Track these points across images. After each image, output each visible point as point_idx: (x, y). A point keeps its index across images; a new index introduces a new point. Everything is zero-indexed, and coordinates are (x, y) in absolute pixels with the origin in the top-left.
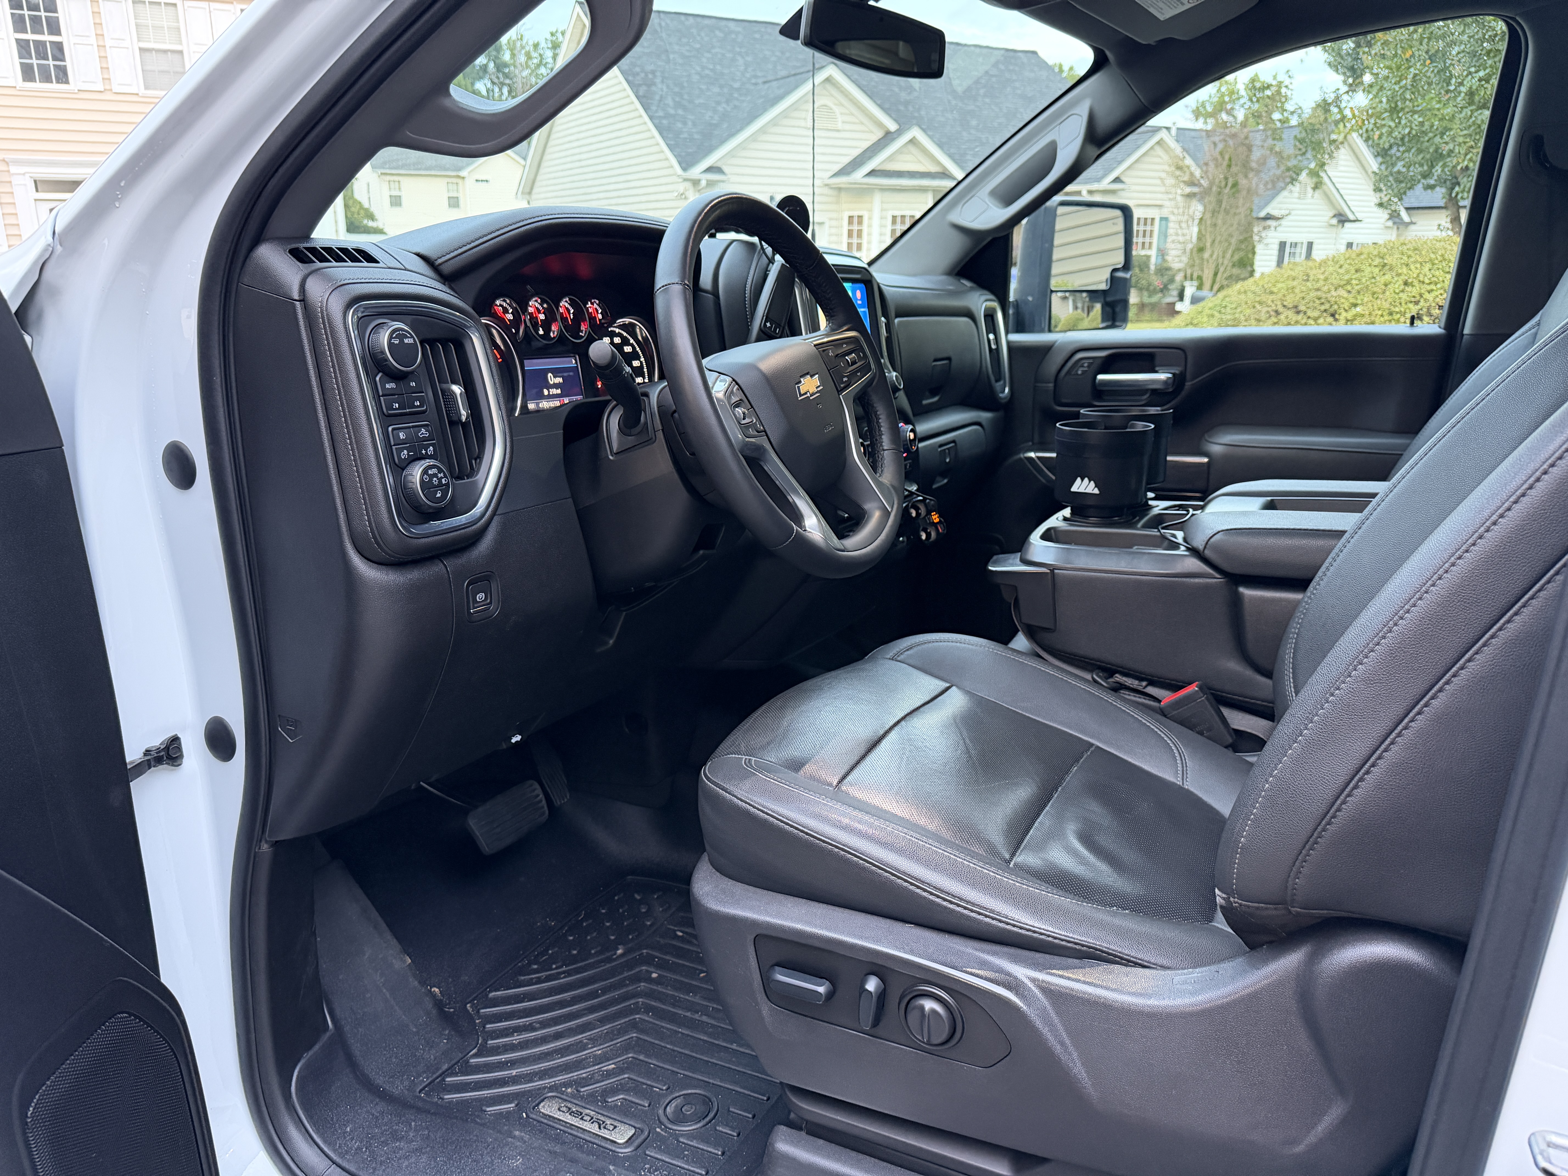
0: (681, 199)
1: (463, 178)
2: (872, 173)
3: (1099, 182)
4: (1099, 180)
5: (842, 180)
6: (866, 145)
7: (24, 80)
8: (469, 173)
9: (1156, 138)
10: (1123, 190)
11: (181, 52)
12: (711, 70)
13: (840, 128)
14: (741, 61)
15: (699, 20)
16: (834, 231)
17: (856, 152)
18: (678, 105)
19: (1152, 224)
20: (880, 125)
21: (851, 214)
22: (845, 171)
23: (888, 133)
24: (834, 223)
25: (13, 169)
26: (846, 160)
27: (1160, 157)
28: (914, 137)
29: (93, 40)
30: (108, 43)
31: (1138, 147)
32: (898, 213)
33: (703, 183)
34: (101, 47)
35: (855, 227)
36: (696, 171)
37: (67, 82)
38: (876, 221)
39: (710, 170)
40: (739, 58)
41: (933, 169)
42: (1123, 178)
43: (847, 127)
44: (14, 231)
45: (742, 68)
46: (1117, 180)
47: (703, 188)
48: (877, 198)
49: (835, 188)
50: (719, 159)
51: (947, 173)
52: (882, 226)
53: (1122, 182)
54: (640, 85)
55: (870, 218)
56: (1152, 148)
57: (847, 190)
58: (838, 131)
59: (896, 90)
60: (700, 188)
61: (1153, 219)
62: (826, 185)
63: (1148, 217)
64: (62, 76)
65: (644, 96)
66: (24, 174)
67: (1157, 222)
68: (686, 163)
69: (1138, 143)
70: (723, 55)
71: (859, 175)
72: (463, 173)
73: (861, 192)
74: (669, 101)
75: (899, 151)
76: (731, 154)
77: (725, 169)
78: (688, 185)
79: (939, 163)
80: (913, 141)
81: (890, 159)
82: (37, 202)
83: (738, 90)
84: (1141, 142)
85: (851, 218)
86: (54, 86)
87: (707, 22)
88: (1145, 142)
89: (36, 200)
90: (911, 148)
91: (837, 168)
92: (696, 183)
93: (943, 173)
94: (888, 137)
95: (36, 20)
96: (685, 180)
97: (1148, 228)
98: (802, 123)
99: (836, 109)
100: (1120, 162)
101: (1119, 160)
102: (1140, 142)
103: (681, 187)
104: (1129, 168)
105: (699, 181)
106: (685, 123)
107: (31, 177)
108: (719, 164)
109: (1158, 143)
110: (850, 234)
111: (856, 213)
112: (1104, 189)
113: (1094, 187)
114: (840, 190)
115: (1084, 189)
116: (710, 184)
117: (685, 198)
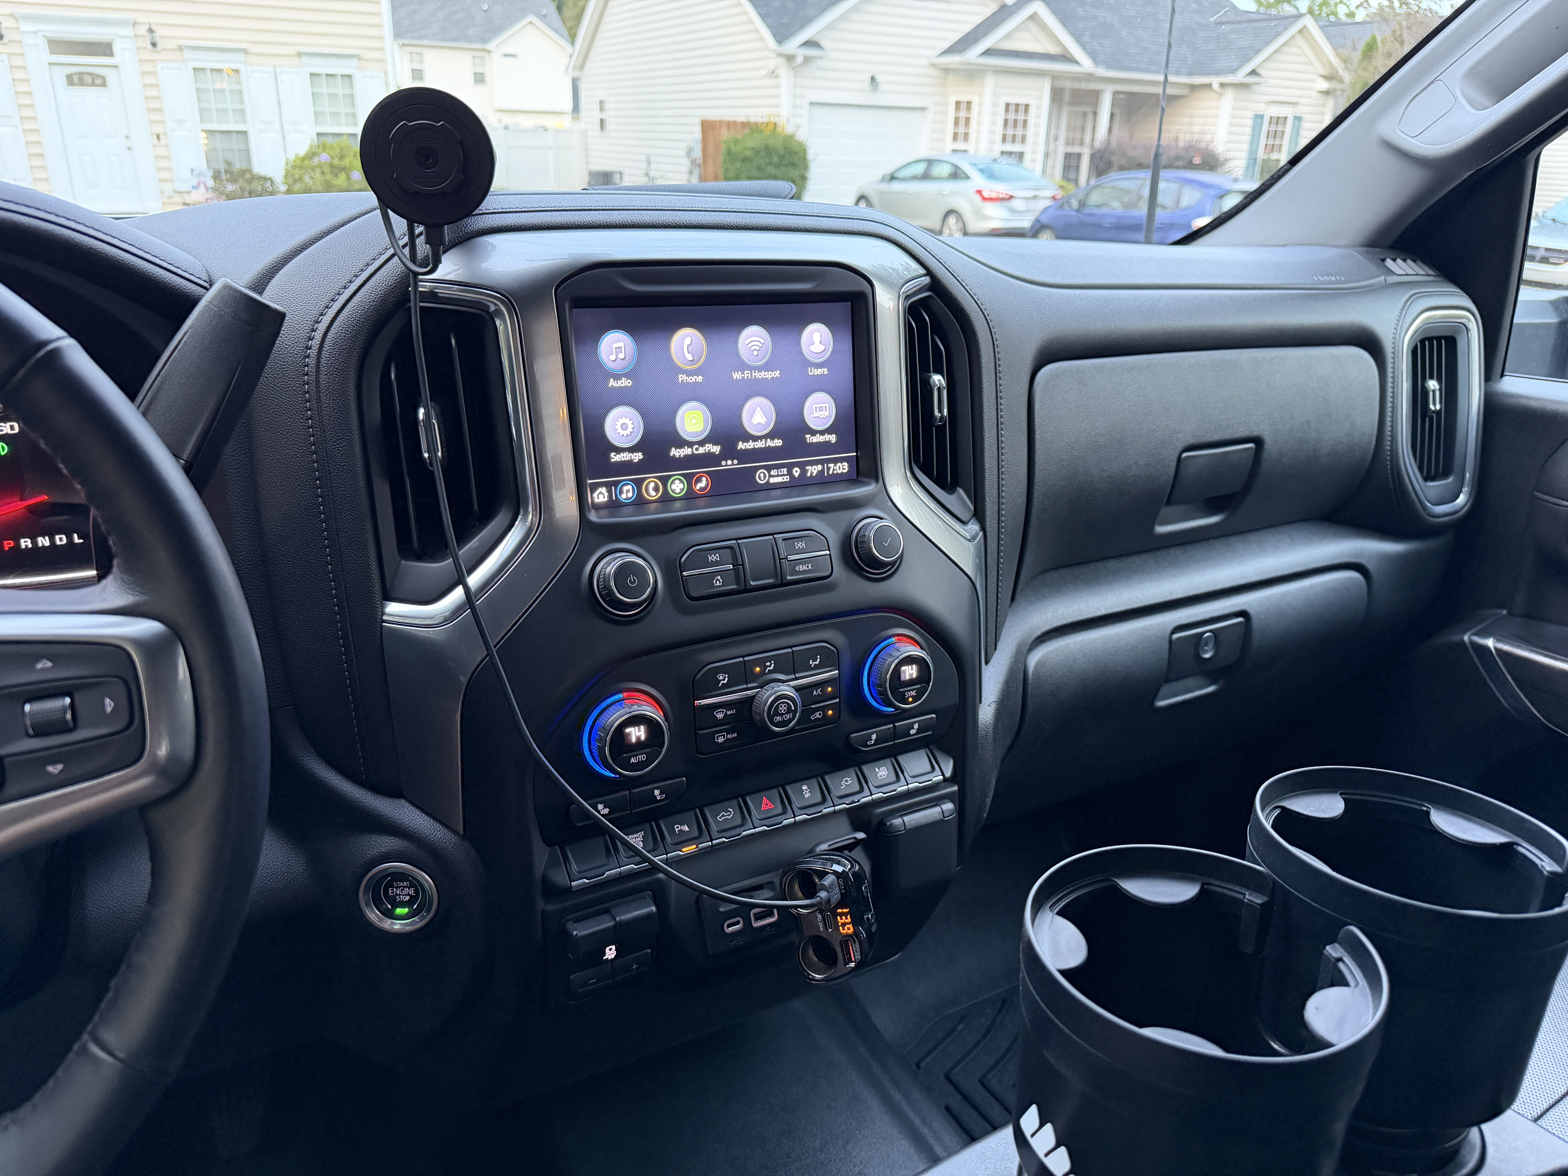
0: (771, 77)
1: (489, 52)
2: (988, 52)
3: (1234, 73)
4: (1233, 71)
5: (954, 60)
6: (979, 19)
8: (497, 46)
9: (1298, 26)
10: (1258, 84)
16: (938, 118)
17: (967, 28)
19: (1285, 123)
21: (959, 98)
22: (955, 48)
23: (1005, 7)
24: (940, 109)
25: (25, 27)
26: (956, 36)
27: (1300, 47)
28: (1035, 13)
31: (1278, 35)
32: (1013, 100)
33: (800, 60)
35: (963, 114)
36: (792, 45)
38: (987, 110)
39: (808, 44)
41: (1053, 50)
42: (1259, 71)
44: (26, 101)
46: (1253, 73)
47: (799, 65)
48: (990, 81)
49: (941, 69)
50: (818, 33)
51: (1068, 56)
52: (994, 114)
53: (1258, 75)
55: (980, 105)
56: (1293, 37)
57: (955, 71)
60: (795, 65)
61: (1286, 118)
62: (933, 65)
63: (1281, 116)
66: (36, 32)
67: (1290, 122)
68: (781, 37)
69: (1278, 30)
71: (973, 54)
72: (491, 46)
73: (972, 74)
75: (1017, 29)
76: (831, 27)
77: (824, 43)
78: (781, 61)
79: (1060, 44)
80: (1033, 17)
81: (1007, 37)
82: (52, 67)
84: (1282, 29)
85: (958, 103)
88: (1286, 29)
89: (50, 64)
90: (1031, 25)
91: (946, 45)
92: (790, 58)
93: (1066, 55)
94: (1005, 12)
96: (776, 55)
97: (1280, 128)
100: (1258, 51)
101: (1257, 48)
102: (1280, 29)
103: (772, 64)
104: (1267, 59)
105: (795, 56)
107: (44, 36)
108: (816, 39)
109: (1300, 31)
110: (957, 121)
111: (964, 98)
112: (1239, 82)
113: (1229, 79)
114: (947, 70)
115: (1215, 81)
116: (807, 60)
117: (777, 77)
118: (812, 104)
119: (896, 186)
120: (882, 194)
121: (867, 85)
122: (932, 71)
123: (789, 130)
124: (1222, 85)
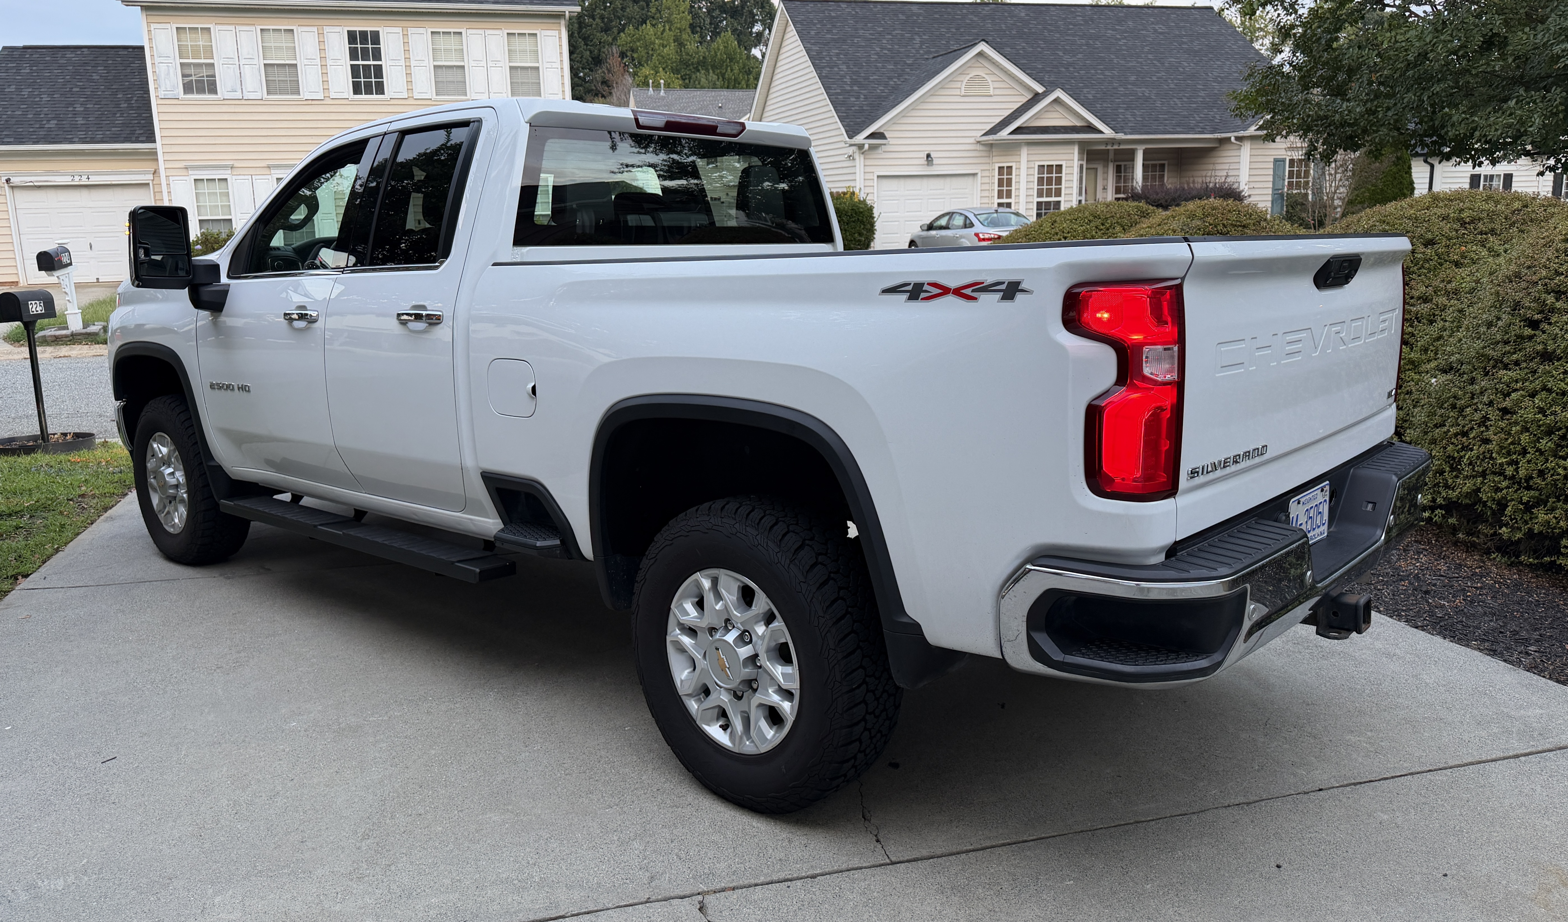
0: (850, 160)
2: (1018, 130)
3: (1246, 129)
4: (1246, 127)
5: (991, 137)
6: (1016, 106)
7: (354, 94)
11: (463, 67)
12: (889, 50)
13: (992, 93)
14: (918, 40)
15: (886, 6)
16: (986, 180)
17: (1007, 113)
18: (854, 82)
20: (1029, 88)
21: (1001, 165)
22: (994, 131)
23: (1037, 94)
24: (986, 174)
26: (997, 120)
28: (1058, 97)
29: (402, 63)
30: (413, 63)
32: (1045, 163)
33: (866, 146)
34: (408, 67)
35: (1005, 177)
36: (860, 138)
37: (383, 93)
38: (1023, 172)
39: (872, 136)
40: (916, 37)
41: (1077, 124)
43: (998, 92)
45: (917, 46)
46: (1263, 127)
47: (867, 151)
48: (1024, 152)
49: (983, 145)
50: (881, 127)
51: (1092, 126)
52: (1031, 174)
54: (823, 67)
55: (1018, 169)
57: (998, 146)
58: (991, 96)
59: (1061, 53)
60: (865, 150)
62: (979, 142)
63: (1302, 158)
64: (380, 89)
65: (826, 77)
68: (852, 133)
70: (902, 35)
71: (1004, 133)
73: (1009, 147)
74: (848, 80)
75: (1044, 110)
76: (892, 122)
77: (887, 134)
78: (855, 149)
79: (1083, 119)
80: (1057, 101)
81: (1036, 116)
83: (909, 65)
85: (1001, 169)
86: (374, 96)
87: (893, 7)
90: (1056, 106)
91: (988, 128)
92: (860, 147)
93: (1089, 127)
94: (1036, 98)
95: (365, 52)
96: (851, 145)
98: (957, 92)
99: (989, 79)
103: (850, 150)
105: (864, 144)
106: (858, 98)
108: (880, 132)
110: (1001, 182)
111: (1005, 165)
112: (1252, 135)
113: (1241, 133)
114: (991, 146)
115: (1232, 136)
116: (873, 148)
117: (854, 159)
118: (878, 177)
119: (933, 233)
120: (923, 238)
121: (924, 161)
122: (979, 147)
123: (862, 196)
124: (1237, 138)
